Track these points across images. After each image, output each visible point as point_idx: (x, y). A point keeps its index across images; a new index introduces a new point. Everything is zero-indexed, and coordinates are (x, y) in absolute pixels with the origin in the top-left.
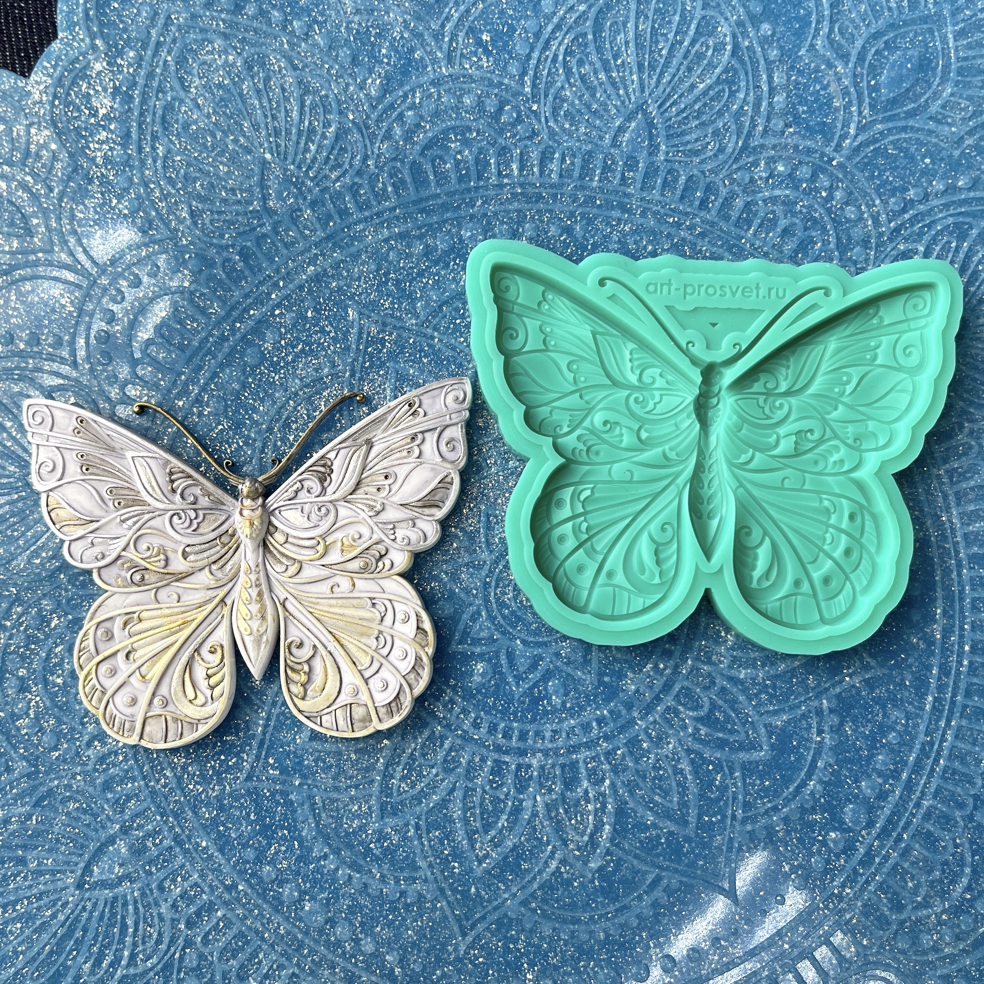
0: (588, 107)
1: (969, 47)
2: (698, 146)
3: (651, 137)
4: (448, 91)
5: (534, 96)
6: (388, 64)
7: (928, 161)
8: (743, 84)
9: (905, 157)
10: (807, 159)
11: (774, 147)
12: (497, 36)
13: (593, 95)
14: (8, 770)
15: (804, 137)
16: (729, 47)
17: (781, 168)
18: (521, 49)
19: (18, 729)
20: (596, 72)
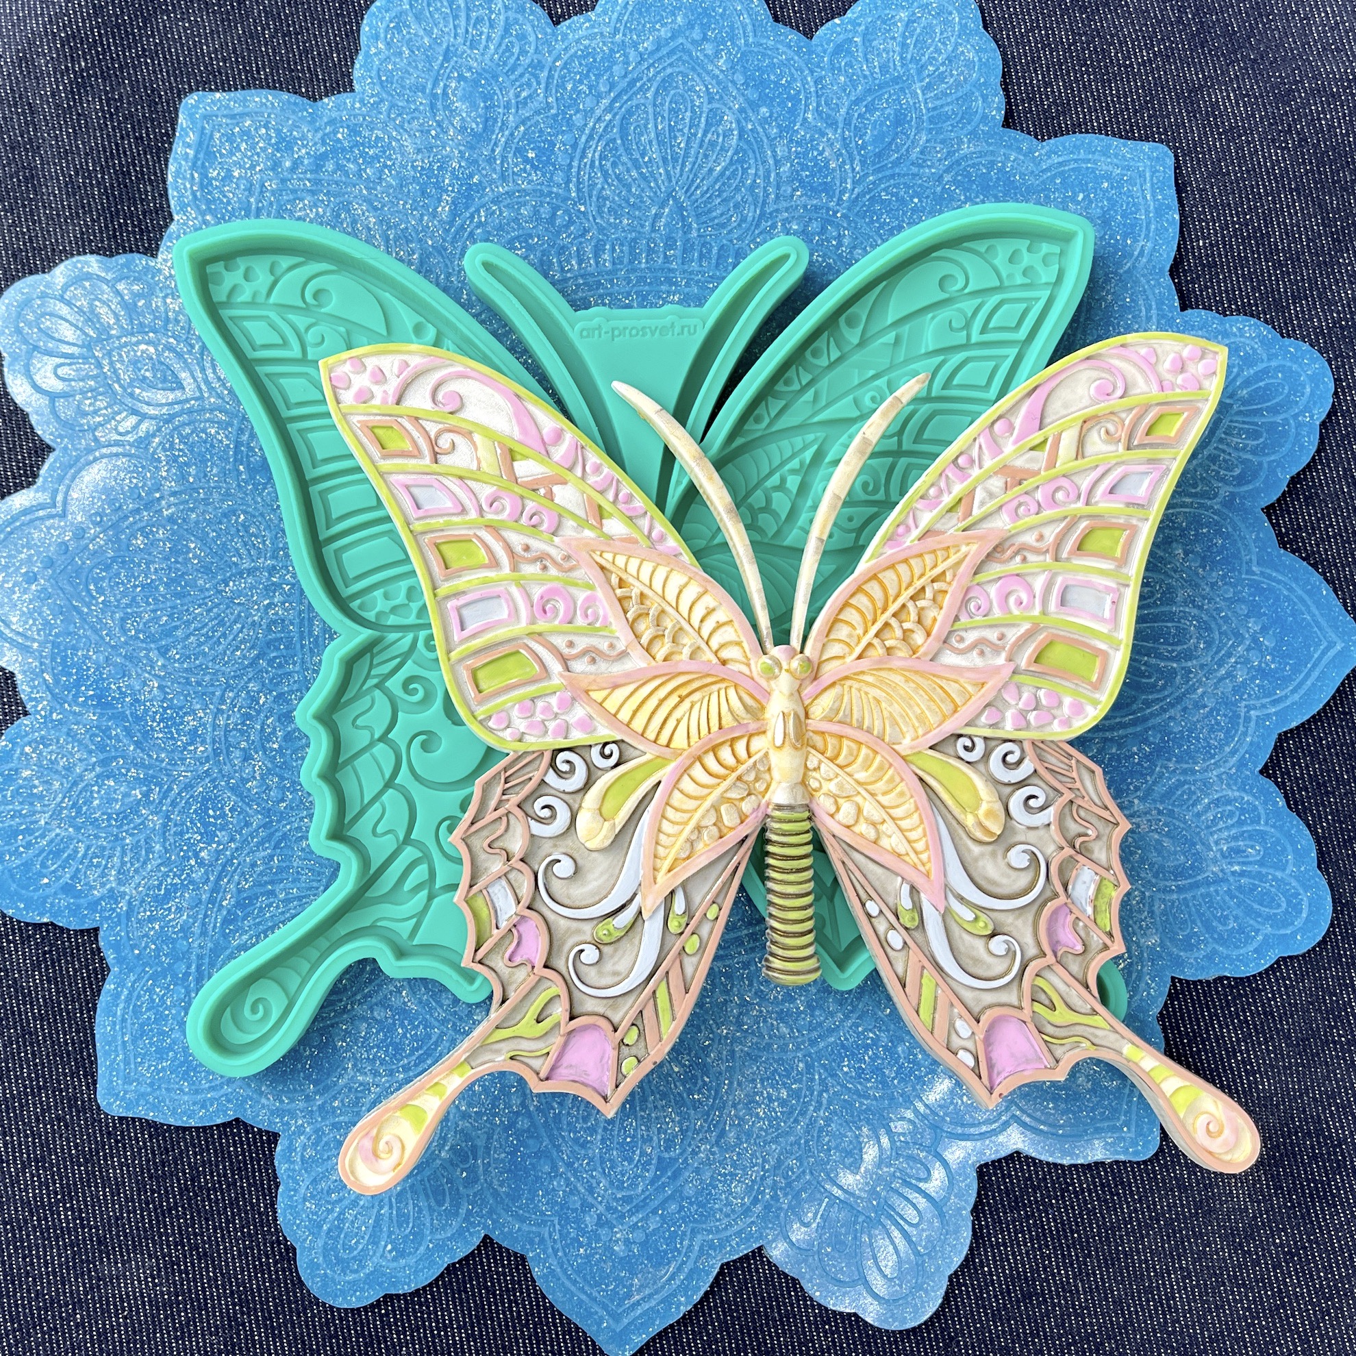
0: (627, 202)
1: (937, 98)
2: (723, 220)
3: (683, 218)
4: (507, 206)
5: (580, 199)
6: (453, 191)
7: (916, 200)
8: (752, 161)
9: (897, 200)
10: (816, 215)
11: (787, 210)
12: (540, 152)
13: (630, 191)
14: (247, 824)
15: (810, 197)
16: (735, 133)
17: (795, 227)
18: (562, 160)
19: (249, 790)
20: (628, 171)
